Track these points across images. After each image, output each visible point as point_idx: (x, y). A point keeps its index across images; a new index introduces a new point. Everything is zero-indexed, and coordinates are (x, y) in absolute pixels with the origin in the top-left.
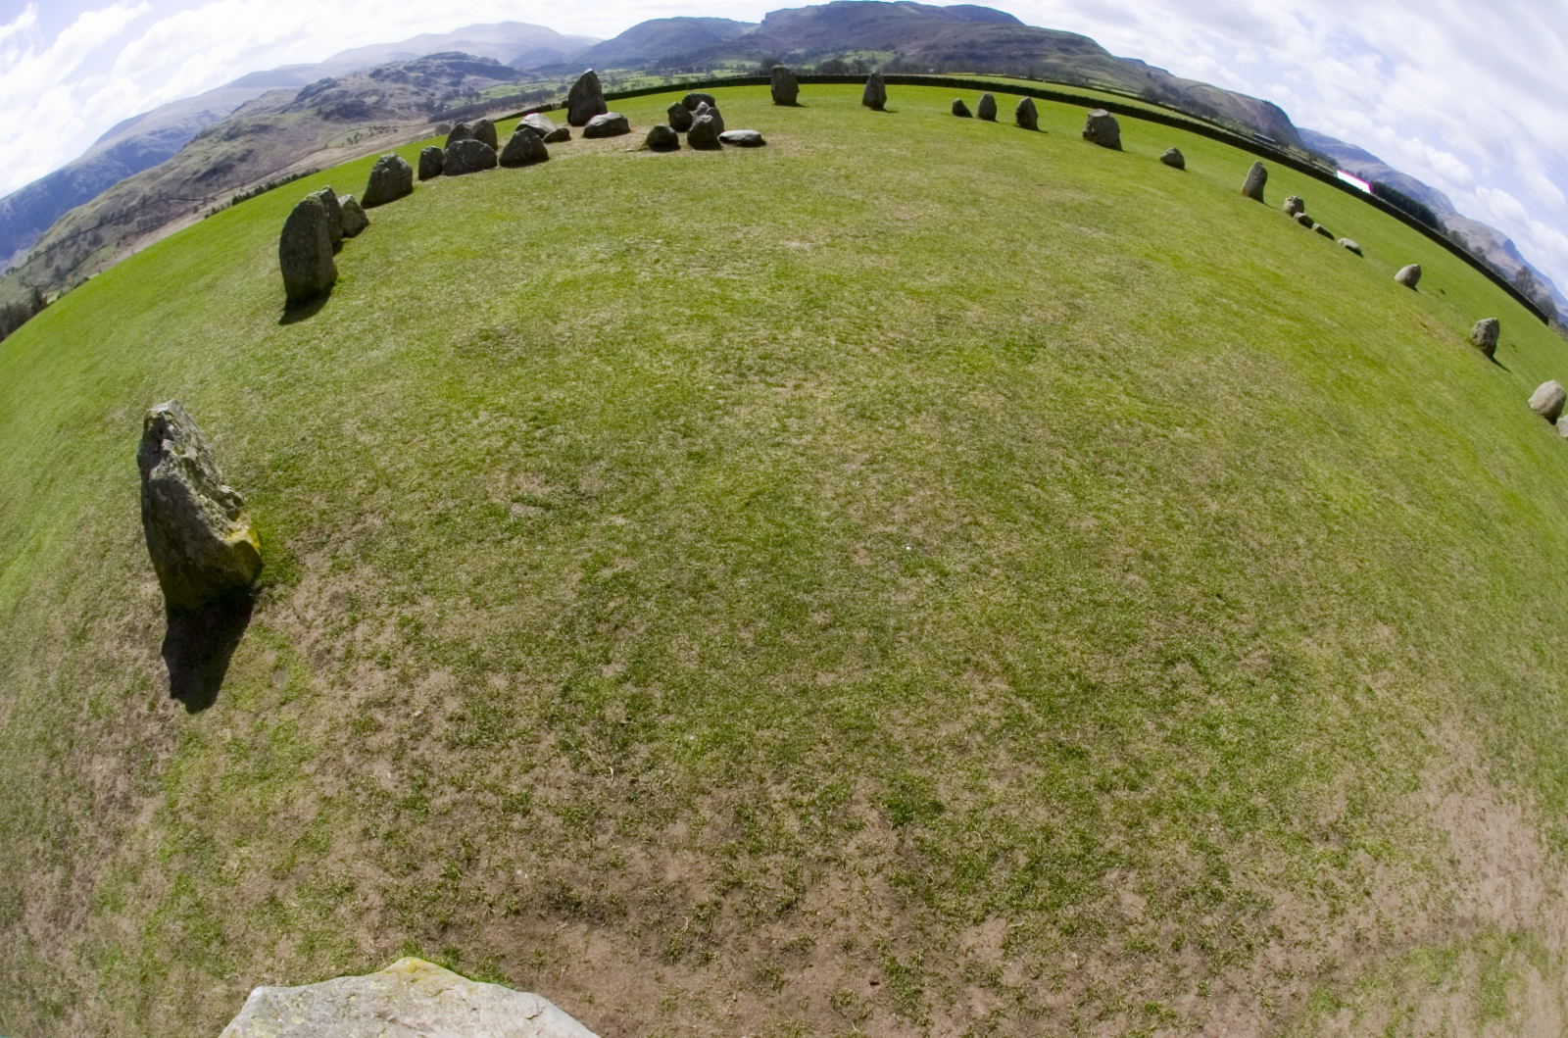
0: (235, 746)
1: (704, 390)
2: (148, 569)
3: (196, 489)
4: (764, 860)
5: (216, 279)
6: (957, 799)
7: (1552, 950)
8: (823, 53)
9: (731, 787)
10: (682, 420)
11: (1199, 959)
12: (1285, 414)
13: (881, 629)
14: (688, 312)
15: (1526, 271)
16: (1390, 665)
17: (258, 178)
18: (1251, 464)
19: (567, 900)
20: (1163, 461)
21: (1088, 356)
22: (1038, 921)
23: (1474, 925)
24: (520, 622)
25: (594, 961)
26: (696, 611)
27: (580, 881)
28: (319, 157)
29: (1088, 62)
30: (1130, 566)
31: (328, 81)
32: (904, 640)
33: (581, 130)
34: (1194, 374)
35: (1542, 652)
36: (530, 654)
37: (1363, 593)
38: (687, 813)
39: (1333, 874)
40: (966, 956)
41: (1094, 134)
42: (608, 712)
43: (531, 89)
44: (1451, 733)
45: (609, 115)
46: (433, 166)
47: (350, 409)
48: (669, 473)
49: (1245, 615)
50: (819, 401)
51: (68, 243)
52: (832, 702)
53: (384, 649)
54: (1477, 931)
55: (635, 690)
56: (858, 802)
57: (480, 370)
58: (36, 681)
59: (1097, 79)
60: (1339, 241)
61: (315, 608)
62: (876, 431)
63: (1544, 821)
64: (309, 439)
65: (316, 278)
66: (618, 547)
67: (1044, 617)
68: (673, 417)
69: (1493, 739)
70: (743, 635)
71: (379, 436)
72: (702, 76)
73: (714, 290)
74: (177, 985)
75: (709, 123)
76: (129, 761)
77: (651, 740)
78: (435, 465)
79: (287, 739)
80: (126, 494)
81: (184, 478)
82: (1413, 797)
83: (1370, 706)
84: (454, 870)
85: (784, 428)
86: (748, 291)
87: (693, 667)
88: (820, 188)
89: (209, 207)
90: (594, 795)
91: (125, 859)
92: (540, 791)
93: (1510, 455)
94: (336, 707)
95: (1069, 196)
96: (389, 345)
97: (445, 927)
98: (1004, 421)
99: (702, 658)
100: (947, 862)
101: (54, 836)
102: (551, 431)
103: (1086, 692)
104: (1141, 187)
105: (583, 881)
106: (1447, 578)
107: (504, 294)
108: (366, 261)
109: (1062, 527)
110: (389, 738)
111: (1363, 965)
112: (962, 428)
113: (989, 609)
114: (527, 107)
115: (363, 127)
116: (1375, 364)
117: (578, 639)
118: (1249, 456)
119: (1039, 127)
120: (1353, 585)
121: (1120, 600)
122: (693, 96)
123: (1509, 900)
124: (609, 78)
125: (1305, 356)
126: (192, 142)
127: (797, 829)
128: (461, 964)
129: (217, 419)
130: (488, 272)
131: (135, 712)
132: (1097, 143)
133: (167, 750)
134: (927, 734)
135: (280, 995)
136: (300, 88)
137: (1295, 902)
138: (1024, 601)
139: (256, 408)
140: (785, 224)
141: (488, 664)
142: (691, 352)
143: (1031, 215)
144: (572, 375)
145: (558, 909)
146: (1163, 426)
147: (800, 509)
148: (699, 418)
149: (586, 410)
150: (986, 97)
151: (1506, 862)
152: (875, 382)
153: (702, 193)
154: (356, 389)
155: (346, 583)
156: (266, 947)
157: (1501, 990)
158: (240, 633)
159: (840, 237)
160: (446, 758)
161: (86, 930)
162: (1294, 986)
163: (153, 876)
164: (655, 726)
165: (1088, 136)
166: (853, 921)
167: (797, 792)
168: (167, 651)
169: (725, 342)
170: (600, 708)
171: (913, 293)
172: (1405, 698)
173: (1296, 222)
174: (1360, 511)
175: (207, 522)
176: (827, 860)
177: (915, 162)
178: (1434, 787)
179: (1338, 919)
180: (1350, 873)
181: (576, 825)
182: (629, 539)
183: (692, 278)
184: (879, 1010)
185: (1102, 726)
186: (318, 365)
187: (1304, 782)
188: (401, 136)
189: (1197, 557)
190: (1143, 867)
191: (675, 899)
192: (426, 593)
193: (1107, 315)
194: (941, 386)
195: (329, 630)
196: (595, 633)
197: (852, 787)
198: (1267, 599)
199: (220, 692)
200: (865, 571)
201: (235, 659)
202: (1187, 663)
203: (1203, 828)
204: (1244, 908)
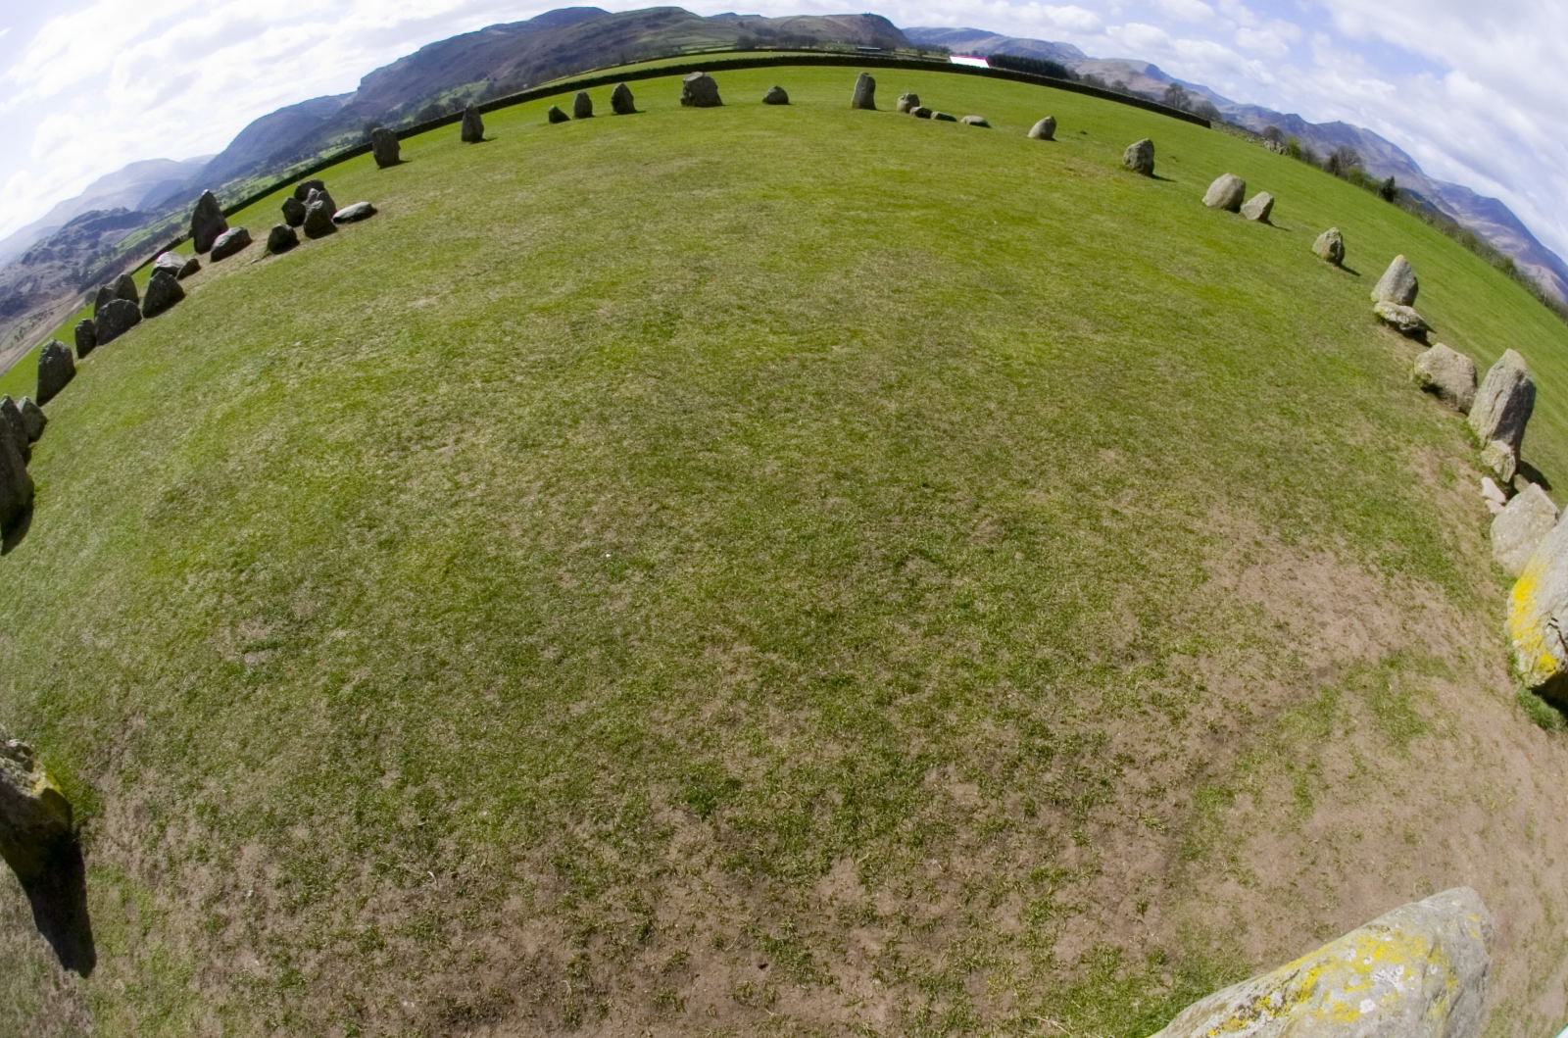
0: (135, 995)
1: (374, 477)
4: (602, 898)
6: (749, 769)
7: (1446, 655)
8: (419, 101)
9: (540, 845)
10: (363, 514)
11: (1059, 814)
12: (940, 297)
13: (611, 641)
14: (339, 405)
15: (1175, 87)
16: (1128, 483)
18: (918, 355)
19: (457, 1010)
20: (828, 382)
21: (726, 311)
22: (882, 846)
23: (1337, 670)
24: (291, 765)
26: (439, 692)
27: (457, 988)
29: (678, 30)
30: (826, 491)
32: (636, 643)
33: (208, 255)
34: (836, 292)
35: (1292, 413)
36: (314, 795)
37: (1073, 430)
38: (514, 885)
39: (1156, 687)
40: (832, 906)
41: (692, 98)
42: (404, 821)
43: (159, 228)
44: (1221, 518)
45: (231, 232)
46: (89, 338)
47: (81, 618)
48: (368, 571)
49: (958, 493)
50: (481, 447)
52: (593, 727)
53: (196, 843)
54: (1344, 673)
55: (417, 790)
56: (659, 810)
57: (176, 534)
59: (689, 45)
60: (962, 121)
61: (126, 829)
62: (543, 456)
64: (60, 663)
65: (18, 495)
66: (348, 660)
67: (760, 570)
68: (354, 514)
69: (1270, 506)
70: (490, 697)
71: (113, 636)
72: (310, 162)
73: (358, 374)
75: (322, 208)
77: (451, 831)
78: (168, 645)
79: (165, 968)
82: (1206, 588)
83: (1122, 526)
84: (353, 1026)
85: (457, 486)
86: (389, 365)
87: (456, 747)
88: (434, 238)
90: (428, 904)
92: (383, 920)
93: (1195, 255)
94: (185, 918)
95: (677, 165)
96: (94, 540)
98: (660, 402)
99: (461, 735)
100: (768, 829)
102: (253, 570)
103: (827, 622)
104: (748, 133)
105: (461, 988)
106: (1160, 385)
107: (175, 449)
108: (53, 461)
109: (748, 480)
110: (238, 928)
111: (1235, 750)
112: (622, 423)
113: (705, 582)
114: (160, 247)
115: (24, 320)
116: (1024, 220)
117: (349, 762)
118: (914, 347)
119: (637, 108)
120: (1061, 426)
121: (827, 525)
122: (303, 185)
123: (1364, 634)
124: (226, 193)
127: (616, 858)
131: (49, 996)
132: (697, 105)
133: (88, 1022)
134: (694, 721)
137: (1129, 726)
138: (735, 562)
140: (408, 285)
141: (285, 820)
142: (352, 444)
143: (642, 196)
144: (254, 507)
145: (455, 1022)
146: (818, 350)
147: (496, 558)
148: (377, 506)
149: (276, 537)
150: (580, 96)
151: (1341, 604)
152: (528, 409)
153: (327, 281)
154: (82, 595)
155: (140, 794)
157: (1406, 709)
158: (82, 881)
159: (462, 280)
160: (292, 925)
162: (1171, 797)
164: (449, 816)
165: (686, 102)
166: (711, 919)
167: (600, 823)
168: (41, 928)
169: (381, 422)
170: (395, 819)
171: (543, 311)
172: (1157, 505)
173: (914, 117)
174: (1046, 357)
175: (11, 782)
176: (658, 874)
177: (520, 181)
178: (1226, 571)
179: (1183, 723)
180: (1172, 678)
181: (428, 939)
182: (355, 648)
183: (335, 370)
184: (781, 987)
185: (857, 647)
186: (44, 584)
187: (1083, 618)
188: (57, 317)
189: (891, 458)
190: (958, 756)
191: (546, 968)
192: (206, 775)
193: (737, 266)
194: (591, 390)
195: (147, 846)
196: (360, 751)
197: (647, 798)
198: (976, 470)
199: (96, 946)
200: (576, 592)
201: (91, 908)
202: (917, 558)
203: (1000, 698)
204: (1078, 752)
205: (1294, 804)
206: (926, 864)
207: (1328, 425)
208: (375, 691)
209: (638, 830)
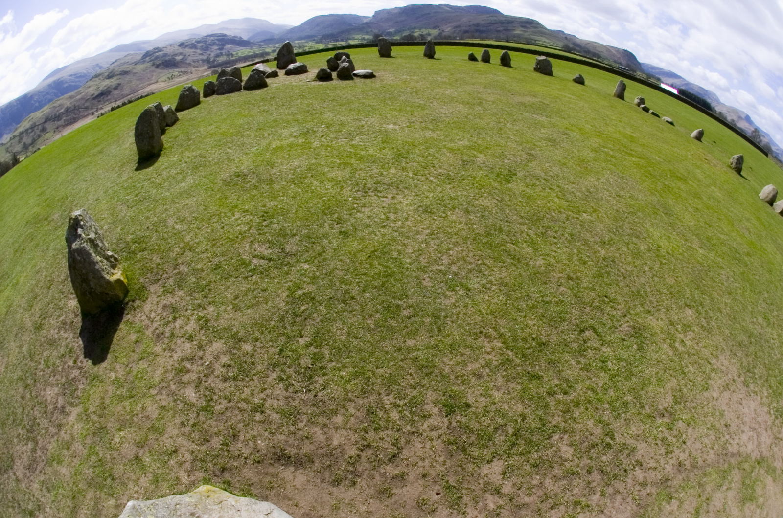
0: (116, 381)
1: (347, 200)
2: (72, 293)
3: (95, 253)
4: (381, 433)
5: (103, 148)
6: (477, 401)
7: (778, 467)
8: (403, 30)
9: (364, 398)
10: (336, 215)
11: (600, 477)
12: (637, 205)
13: (438, 317)
14: (338, 161)
15: (756, 130)
16: (693, 329)
17: (123, 98)
18: (621, 231)
19: (284, 456)
20: (577, 230)
21: (538, 179)
22: (519, 461)
23: (738, 456)
24: (256, 316)
25: (298, 486)
26: (346, 310)
27: (290, 445)
28: (153, 87)
29: (535, 32)
30: (561, 283)
31: (157, 48)
32: (449, 323)
33: (284, 71)
34: (591, 187)
35: (769, 320)
36: (263, 333)
37: (678, 293)
38: (343, 411)
39: (667, 433)
40: (484, 479)
41: (540, 68)
42: (302, 362)
43: (258, 51)
44: (724, 361)
45: (298, 64)
46: (210, 90)
47: (171, 212)
48: (330, 242)
49: (619, 306)
50: (404, 204)
51: (30, 131)
52: (413, 354)
53: (190, 332)
54: (740, 459)
55: (315, 351)
56: (428, 404)
57: (235, 192)
58: (17, 350)
59: (540, 41)
60: (663, 119)
61: (155, 312)
62: (433, 219)
63: (772, 404)
64: (151, 228)
65: (153, 147)
66: (305, 279)
67: (519, 310)
68: (332, 214)
69: (745, 364)
70: (369, 322)
71: (186, 226)
72: (344, 43)
73: (351, 150)
74: (90, 500)
75: (348, 67)
76: (64, 389)
77: (324, 375)
78: (214, 240)
79: (142, 378)
80: (60, 257)
81: (89, 248)
82: (706, 394)
83: (683, 349)
84: (227, 441)
85: (387, 218)
86: (368, 150)
87: (344, 338)
88: (403, 98)
89: (99, 112)
90: (296, 403)
91: (63, 438)
92: (269, 401)
93: (750, 223)
94: (166, 362)
95: (528, 99)
96: (190, 180)
97: (223, 470)
98: (497, 212)
99: (349, 334)
100: (473, 433)
101: (28, 427)
102: (271, 222)
103: (540, 346)
104: (564, 94)
105: (292, 446)
106: (720, 285)
107: (246, 154)
108: (178, 138)
109: (527, 264)
110: (193, 376)
111: (683, 478)
112: (476, 216)
113: (492, 306)
114: (257, 60)
115: (175, 72)
116: (681, 179)
117: (287, 325)
118: (620, 227)
119: (512, 65)
120: (673, 289)
121: (556, 300)
122: (339, 53)
123: (755, 443)
124: (297, 45)
125: (647, 176)
126: (91, 80)
127: (397, 418)
128: (231, 488)
129: (105, 218)
130: (239, 143)
131: (67, 365)
132: (541, 73)
133: (83, 383)
134: (462, 369)
135: (142, 504)
136: (144, 52)
137: (648, 448)
138: (508, 302)
139: (125, 213)
140: (386, 116)
141: (242, 339)
142: (340, 181)
143: (508, 109)
144: (281, 194)
145: (279, 460)
146: (576, 213)
147: (396, 259)
148: (345, 214)
149: (288, 211)
150: (485, 51)
151: (753, 424)
152: (432, 194)
153: (344, 102)
154: (174, 203)
155: (170, 299)
156: (134, 481)
157: (753, 488)
158: (118, 325)
159: (413, 122)
160: (221, 386)
161: (45, 474)
162: (649, 489)
163: (77, 446)
164: (326, 368)
165: (537, 69)
166: (427, 463)
167: (398, 399)
168: (82, 334)
169: (357, 176)
170: (298, 359)
171: (451, 150)
172: (700, 345)
173: (641, 110)
174: (676, 253)
175: (100, 269)
176: (413, 433)
178: (716, 389)
179: (670, 456)
180: (675, 433)
181: (287, 418)
182: (311, 275)
183: (340, 144)
184: (441, 507)
185: (549, 363)
186: (155, 191)
187: (651, 388)
188: (194, 76)
189: (595, 278)
190: (571, 432)
191: (337, 454)
192: (210, 304)
193: (548, 158)
194: (465, 196)
195: (162, 323)
196: (295, 322)
197: (425, 396)
198: (630, 298)
199: (109, 355)
200: (429, 289)
201: (116, 338)
202: (591, 331)
203: (601, 412)
204: (622, 451)
205: (692, 514)
206: (534, 477)
207: (780, 331)
208: (314, 298)
209: (413, 409)
